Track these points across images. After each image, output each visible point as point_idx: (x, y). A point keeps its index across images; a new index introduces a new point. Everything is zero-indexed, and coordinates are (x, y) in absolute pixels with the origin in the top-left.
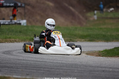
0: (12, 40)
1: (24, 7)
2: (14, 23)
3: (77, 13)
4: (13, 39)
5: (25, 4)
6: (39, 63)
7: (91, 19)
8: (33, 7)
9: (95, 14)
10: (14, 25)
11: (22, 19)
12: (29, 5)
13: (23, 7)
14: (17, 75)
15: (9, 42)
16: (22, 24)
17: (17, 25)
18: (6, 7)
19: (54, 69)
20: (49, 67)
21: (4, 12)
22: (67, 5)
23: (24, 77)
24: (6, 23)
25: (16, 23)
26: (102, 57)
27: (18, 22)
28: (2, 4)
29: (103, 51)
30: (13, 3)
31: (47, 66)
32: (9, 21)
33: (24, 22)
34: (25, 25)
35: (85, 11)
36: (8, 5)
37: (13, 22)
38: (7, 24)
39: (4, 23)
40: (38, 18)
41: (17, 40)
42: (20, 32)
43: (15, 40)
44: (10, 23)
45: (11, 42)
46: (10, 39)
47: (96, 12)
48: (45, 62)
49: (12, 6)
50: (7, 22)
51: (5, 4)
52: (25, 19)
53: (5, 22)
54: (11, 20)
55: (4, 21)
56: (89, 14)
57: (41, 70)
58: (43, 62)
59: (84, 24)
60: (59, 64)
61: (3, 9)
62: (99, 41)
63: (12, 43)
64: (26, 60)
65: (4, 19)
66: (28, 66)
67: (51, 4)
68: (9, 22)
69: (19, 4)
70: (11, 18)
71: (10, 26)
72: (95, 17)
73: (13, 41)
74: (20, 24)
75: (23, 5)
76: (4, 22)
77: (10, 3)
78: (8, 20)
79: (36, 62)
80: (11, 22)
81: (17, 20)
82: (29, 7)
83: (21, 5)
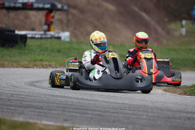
0: (44, 63)
1: (67, 11)
2: (49, 36)
3: (153, 23)
4: (47, 63)
5: (69, 6)
6: (86, 102)
7: (177, 34)
8: (82, 11)
9: (182, 26)
10: (49, 40)
11: (63, 31)
12: (75, 7)
13: (65, 10)
14: (48, 121)
15: (40, 68)
16: (63, 38)
17: (53, 40)
18: (38, 9)
19: (109, 112)
20: (101, 108)
21: (33, 18)
22: (137, 9)
23: (59, 124)
24: (37, 36)
25: (52, 37)
26: (190, 95)
27: (56, 35)
28: (32, 4)
29: (192, 87)
30: (48, 4)
31: (99, 108)
32: (42, 33)
33: (65, 35)
34: (68, 40)
35: (166, 20)
36: (41, 6)
38: (38, 38)
39: (34, 36)
41: (53, 64)
42: (59, 51)
43: (50, 63)
44: (44, 36)
45: (44, 67)
46: (42, 63)
47: (184, 22)
48: (95, 101)
49: (47, 9)
50: (38, 34)
51: (36, 5)
52: (68, 31)
53: (35, 34)
54: (45, 31)
55: (34, 32)
56: (173, 26)
57: (89, 114)
58: (93, 100)
59: (165, 41)
60: (118, 105)
61: (32, 13)
62: (187, 70)
63: (45, 69)
64: (65, 97)
65: (33, 30)
66: (68, 106)
67: (111, 7)
68: (41, 35)
69: (59, 6)
70: (46, 27)
71: (43, 41)
72: (183, 31)
73: (45, 65)
74: (59, 38)
75: (66, 8)
76: (33, 34)
78: (40, 31)
79: (81, 101)
80: (45, 34)
81: (54, 31)
82: (75, 11)
83: (63, 7)
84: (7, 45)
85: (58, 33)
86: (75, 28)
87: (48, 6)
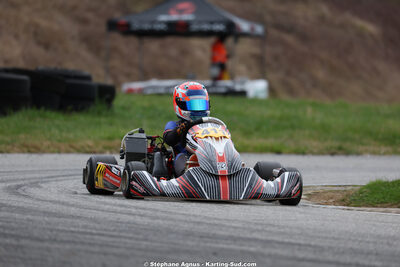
30: (220, 22)
33: (257, 88)
37: (220, 87)
40: (321, 74)
44: (211, 90)
69: (244, 26)
74: (243, 93)
75: (259, 29)
77: (212, 23)
84: (70, 107)
85: (243, 83)
86: (288, 73)
87: (219, 27)
